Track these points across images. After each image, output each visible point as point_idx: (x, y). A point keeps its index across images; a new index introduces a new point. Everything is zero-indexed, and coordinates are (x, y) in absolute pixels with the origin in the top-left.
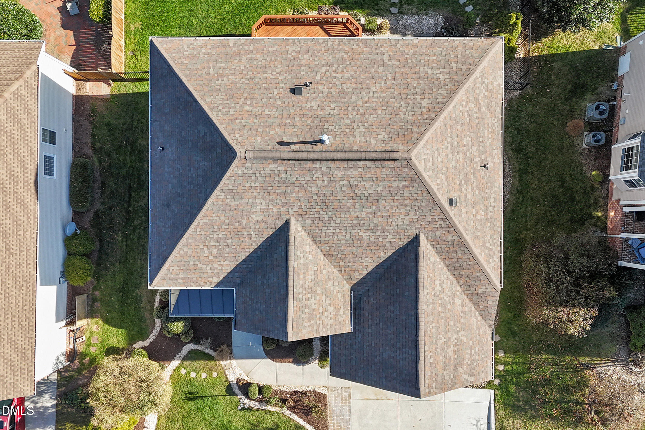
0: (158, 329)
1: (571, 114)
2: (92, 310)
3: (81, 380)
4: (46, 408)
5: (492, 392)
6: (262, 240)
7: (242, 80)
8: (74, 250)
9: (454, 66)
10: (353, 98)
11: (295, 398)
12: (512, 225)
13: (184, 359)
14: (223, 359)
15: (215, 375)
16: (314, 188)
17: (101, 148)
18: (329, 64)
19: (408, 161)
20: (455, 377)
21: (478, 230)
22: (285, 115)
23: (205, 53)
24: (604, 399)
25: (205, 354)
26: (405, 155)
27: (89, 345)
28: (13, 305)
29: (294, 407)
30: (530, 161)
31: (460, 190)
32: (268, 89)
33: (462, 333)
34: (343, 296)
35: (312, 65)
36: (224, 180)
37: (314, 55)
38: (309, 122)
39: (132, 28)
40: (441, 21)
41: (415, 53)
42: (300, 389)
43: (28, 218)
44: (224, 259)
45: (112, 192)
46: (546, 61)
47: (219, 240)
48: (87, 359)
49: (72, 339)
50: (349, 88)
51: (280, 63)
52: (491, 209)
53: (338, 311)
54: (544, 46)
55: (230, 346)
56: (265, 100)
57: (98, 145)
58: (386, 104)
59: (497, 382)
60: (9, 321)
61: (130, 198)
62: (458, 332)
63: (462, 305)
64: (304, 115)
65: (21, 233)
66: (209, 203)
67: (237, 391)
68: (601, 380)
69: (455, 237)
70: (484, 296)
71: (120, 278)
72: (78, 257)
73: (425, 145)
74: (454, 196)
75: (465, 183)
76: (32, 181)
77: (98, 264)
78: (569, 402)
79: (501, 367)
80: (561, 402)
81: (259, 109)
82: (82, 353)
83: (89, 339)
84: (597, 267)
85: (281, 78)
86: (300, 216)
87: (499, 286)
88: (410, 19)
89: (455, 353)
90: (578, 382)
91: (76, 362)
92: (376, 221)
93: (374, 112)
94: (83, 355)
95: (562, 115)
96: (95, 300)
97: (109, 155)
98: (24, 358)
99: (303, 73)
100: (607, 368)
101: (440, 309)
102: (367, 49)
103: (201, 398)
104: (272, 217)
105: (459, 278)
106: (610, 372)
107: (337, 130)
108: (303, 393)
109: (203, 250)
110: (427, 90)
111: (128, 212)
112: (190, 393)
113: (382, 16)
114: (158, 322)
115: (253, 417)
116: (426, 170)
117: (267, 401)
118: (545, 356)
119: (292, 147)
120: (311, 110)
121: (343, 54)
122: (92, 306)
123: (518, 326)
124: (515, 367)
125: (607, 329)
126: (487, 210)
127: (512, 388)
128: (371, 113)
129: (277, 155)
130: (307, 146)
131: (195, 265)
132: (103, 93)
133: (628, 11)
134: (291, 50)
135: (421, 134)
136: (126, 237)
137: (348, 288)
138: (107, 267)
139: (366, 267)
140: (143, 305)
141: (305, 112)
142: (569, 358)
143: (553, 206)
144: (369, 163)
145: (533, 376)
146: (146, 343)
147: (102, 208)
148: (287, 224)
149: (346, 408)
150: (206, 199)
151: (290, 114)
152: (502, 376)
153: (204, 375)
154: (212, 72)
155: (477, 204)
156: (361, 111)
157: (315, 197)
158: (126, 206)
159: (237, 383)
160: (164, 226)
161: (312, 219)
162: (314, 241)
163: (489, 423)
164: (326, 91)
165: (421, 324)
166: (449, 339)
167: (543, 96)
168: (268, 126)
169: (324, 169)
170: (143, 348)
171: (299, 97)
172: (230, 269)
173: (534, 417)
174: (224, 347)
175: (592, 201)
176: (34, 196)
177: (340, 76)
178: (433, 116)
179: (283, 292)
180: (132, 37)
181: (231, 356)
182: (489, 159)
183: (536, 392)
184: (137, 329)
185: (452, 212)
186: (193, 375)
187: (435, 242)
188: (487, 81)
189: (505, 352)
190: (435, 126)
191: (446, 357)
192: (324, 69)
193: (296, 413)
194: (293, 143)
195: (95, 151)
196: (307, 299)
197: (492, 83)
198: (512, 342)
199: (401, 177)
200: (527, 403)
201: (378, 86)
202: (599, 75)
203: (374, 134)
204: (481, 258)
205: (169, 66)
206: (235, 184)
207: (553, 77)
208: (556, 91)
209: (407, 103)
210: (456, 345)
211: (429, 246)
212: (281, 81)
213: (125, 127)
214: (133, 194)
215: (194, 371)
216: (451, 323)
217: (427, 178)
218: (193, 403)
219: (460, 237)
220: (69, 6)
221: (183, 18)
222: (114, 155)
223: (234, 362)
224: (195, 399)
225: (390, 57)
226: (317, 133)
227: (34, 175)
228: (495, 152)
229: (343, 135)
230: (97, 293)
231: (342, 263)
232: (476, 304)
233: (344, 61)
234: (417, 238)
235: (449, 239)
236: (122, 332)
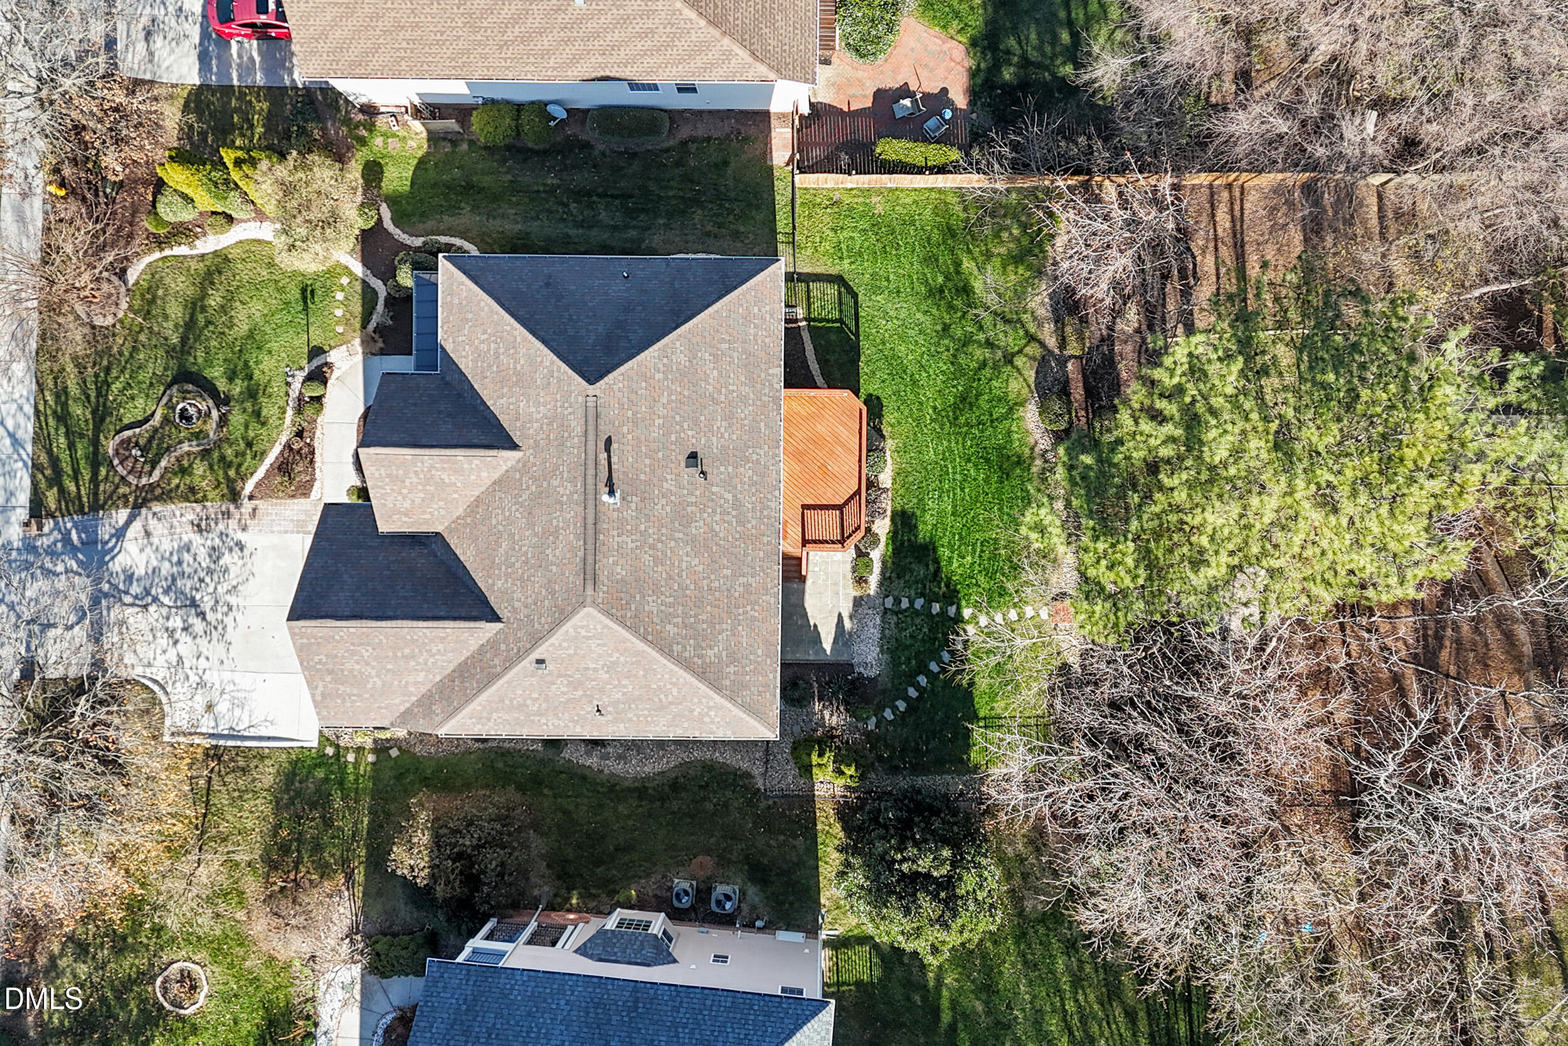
0: (408, 242)
1: (723, 861)
2: (439, 138)
3: (333, 124)
4: (290, 72)
5: (315, 744)
6: (497, 413)
7: (711, 388)
8: (524, 117)
9: (732, 669)
10: (681, 535)
11: (305, 450)
12: (563, 776)
13: (364, 281)
14: (363, 342)
15: (340, 329)
16: (555, 483)
17: (689, 153)
18: (737, 504)
19: (583, 604)
20: (318, 670)
21: (511, 700)
22: (654, 446)
23: (756, 335)
24: (303, 898)
25: (371, 314)
26: (589, 600)
27: (385, 135)
28: (427, 49)
29: (291, 449)
30: (659, 803)
31: (559, 676)
32: (696, 422)
33: (379, 683)
34: (426, 522)
35: (736, 480)
36: (564, 367)
37: (753, 484)
38: (643, 477)
39: (874, 199)
40: (872, 673)
41: (753, 619)
42: (317, 458)
43: (554, 69)
44: (474, 361)
45: (621, 169)
46: (807, 828)
47: (497, 355)
48: (364, 133)
49: (394, 110)
50: (697, 529)
51: (740, 438)
52: (543, 721)
53: (406, 515)
54: (830, 825)
55: (382, 352)
56: (678, 418)
57: (693, 147)
58: (670, 578)
59: (330, 751)
60: (404, 45)
61: (612, 196)
62: (378, 676)
63: (416, 683)
64: (653, 471)
65: (532, 59)
66: (538, 344)
67: (316, 362)
68: (330, 896)
69: (499, 669)
70: (429, 713)
71: (487, 181)
72: (513, 124)
73: (606, 626)
74: (551, 666)
75: (570, 683)
76: (608, 73)
77: (508, 148)
78: (298, 851)
79: (351, 757)
80: (298, 840)
81: (662, 412)
82: (373, 124)
83: (394, 135)
84: (485, 884)
85: (714, 439)
86: (524, 466)
87: (442, 732)
88: (874, 627)
89: (351, 671)
90: (327, 865)
91: (360, 117)
92: (518, 565)
93: (657, 561)
94: (371, 127)
95: (724, 850)
96: (454, 143)
97: (677, 164)
98: (353, 64)
99: (722, 469)
100: (347, 904)
101: (407, 651)
102: (761, 554)
103: (306, 308)
104: (523, 428)
105: (451, 678)
106: (342, 910)
107: (629, 514)
108: (312, 462)
109: (485, 332)
110: (691, 632)
111: (589, 194)
112: (312, 292)
113: (881, 584)
114: (418, 242)
115: (276, 388)
116: (575, 627)
117: (299, 411)
118: (366, 820)
119: (603, 456)
120: (663, 479)
121: (754, 522)
122: (444, 139)
123: (412, 783)
124: (351, 778)
125: (402, 906)
126: (541, 715)
127: (320, 774)
128: (655, 559)
129: (591, 436)
130: (604, 475)
131: (467, 321)
132: (775, 154)
133: (876, 947)
134: (762, 452)
135: (622, 622)
136: (551, 190)
137: (439, 529)
138: (505, 161)
139: (464, 553)
140: (445, 218)
141: (659, 472)
142: (363, 853)
143: (588, 836)
144: (581, 554)
145: (338, 804)
146: (388, 224)
147: (596, 152)
148: (514, 447)
149: (290, 527)
150: (544, 342)
151: (656, 452)
152: (338, 760)
153: (339, 313)
154: (725, 346)
155: (547, 700)
156: (659, 545)
157: (545, 484)
158: (600, 190)
159: (326, 364)
160: (520, 279)
161: (520, 479)
162: (495, 483)
163: (269, 738)
164: (693, 499)
165: (383, 624)
166: (368, 664)
167: (754, 823)
168: (635, 423)
169: (576, 496)
170: (380, 220)
171: (683, 464)
172: (462, 367)
173: (277, 803)
174: (380, 344)
175: (593, 891)
176: (587, 76)
177: (718, 517)
178: (650, 638)
179: (424, 442)
180: (861, 200)
181: (368, 354)
182: (610, 717)
183: (313, 806)
184: (410, 208)
185: (528, 662)
186: (340, 296)
187: (492, 644)
188: (712, 713)
189: (373, 764)
190: (634, 640)
191: (343, 657)
192: (729, 496)
193: (282, 452)
194: (609, 457)
195: (684, 143)
196: (416, 473)
197: (713, 722)
198: (387, 774)
199: (565, 596)
200: (298, 793)
201: (700, 568)
202: (782, 903)
203: (622, 561)
204: (475, 706)
205: (736, 288)
206: (559, 380)
207: (782, 838)
208: (760, 843)
209: (670, 605)
210: (360, 672)
211: (488, 635)
212: (709, 439)
213: (722, 189)
214: (617, 202)
215: (346, 298)
216: (389, 666)
217: (564, 628)
218: (298, 296)
219: (498, 676)
220: (907, 102)
221: (888, 280)
222: (678, 171)
223: (359, 358)
224: (305, 299)
225: (747, 586)
226: (625, 487)
227: (618, 75)
228: (622, 726)
229: (622, 521)
230: (465, 147)
231: (469, 520)
232: (420, 703)
233: (741, 523)
234: (498, 619)
235: (496, 661)
236: (405, 186)
